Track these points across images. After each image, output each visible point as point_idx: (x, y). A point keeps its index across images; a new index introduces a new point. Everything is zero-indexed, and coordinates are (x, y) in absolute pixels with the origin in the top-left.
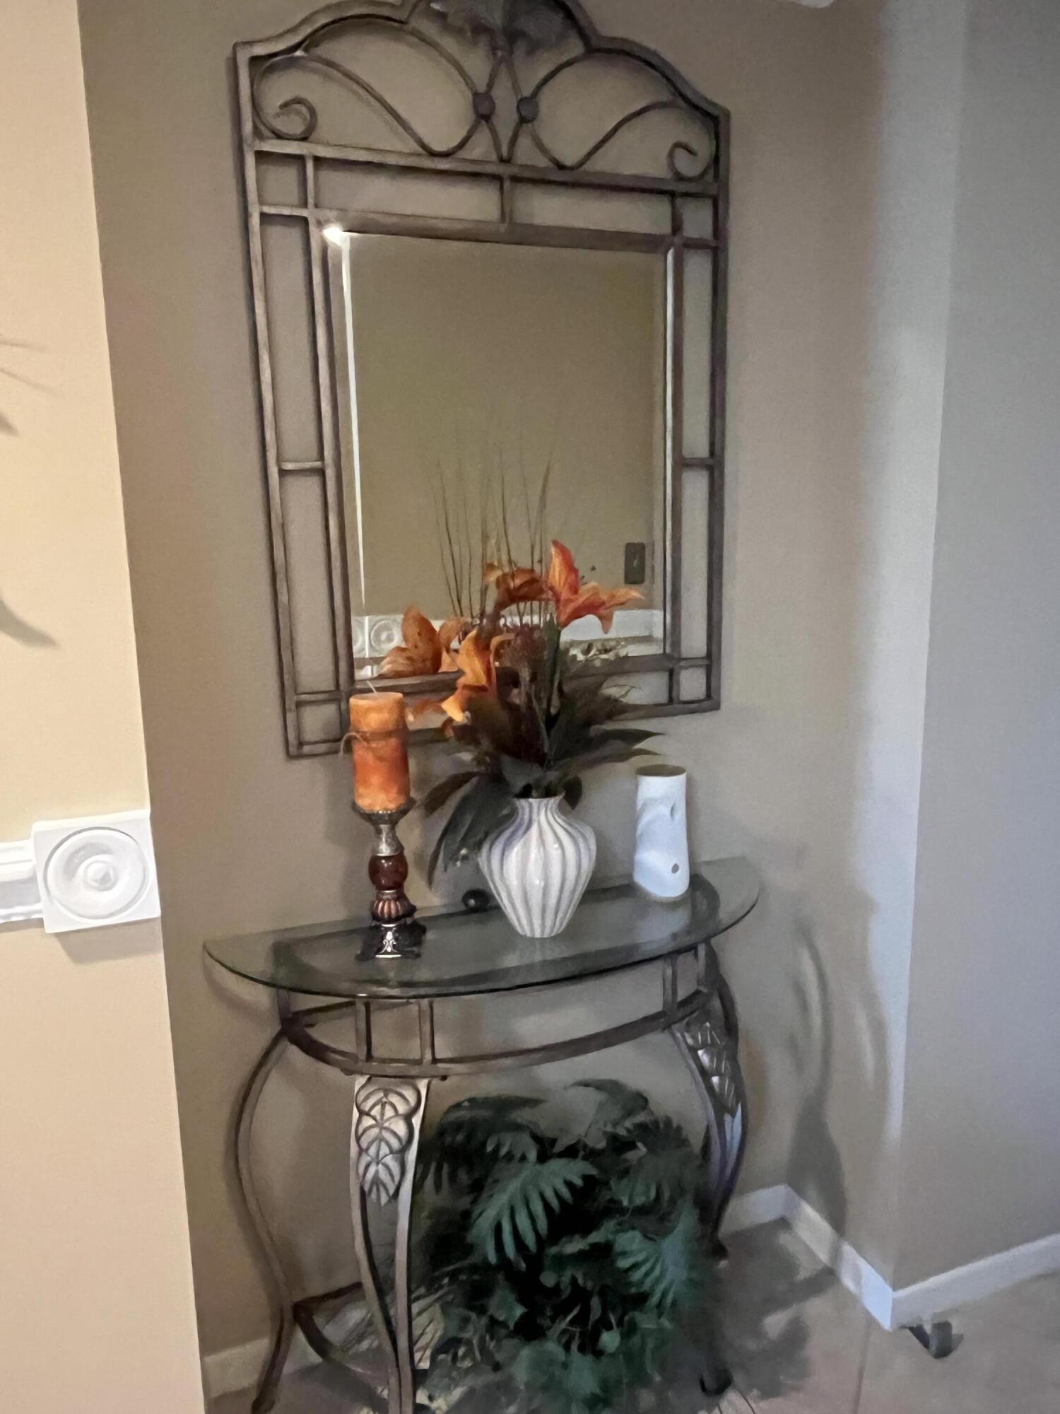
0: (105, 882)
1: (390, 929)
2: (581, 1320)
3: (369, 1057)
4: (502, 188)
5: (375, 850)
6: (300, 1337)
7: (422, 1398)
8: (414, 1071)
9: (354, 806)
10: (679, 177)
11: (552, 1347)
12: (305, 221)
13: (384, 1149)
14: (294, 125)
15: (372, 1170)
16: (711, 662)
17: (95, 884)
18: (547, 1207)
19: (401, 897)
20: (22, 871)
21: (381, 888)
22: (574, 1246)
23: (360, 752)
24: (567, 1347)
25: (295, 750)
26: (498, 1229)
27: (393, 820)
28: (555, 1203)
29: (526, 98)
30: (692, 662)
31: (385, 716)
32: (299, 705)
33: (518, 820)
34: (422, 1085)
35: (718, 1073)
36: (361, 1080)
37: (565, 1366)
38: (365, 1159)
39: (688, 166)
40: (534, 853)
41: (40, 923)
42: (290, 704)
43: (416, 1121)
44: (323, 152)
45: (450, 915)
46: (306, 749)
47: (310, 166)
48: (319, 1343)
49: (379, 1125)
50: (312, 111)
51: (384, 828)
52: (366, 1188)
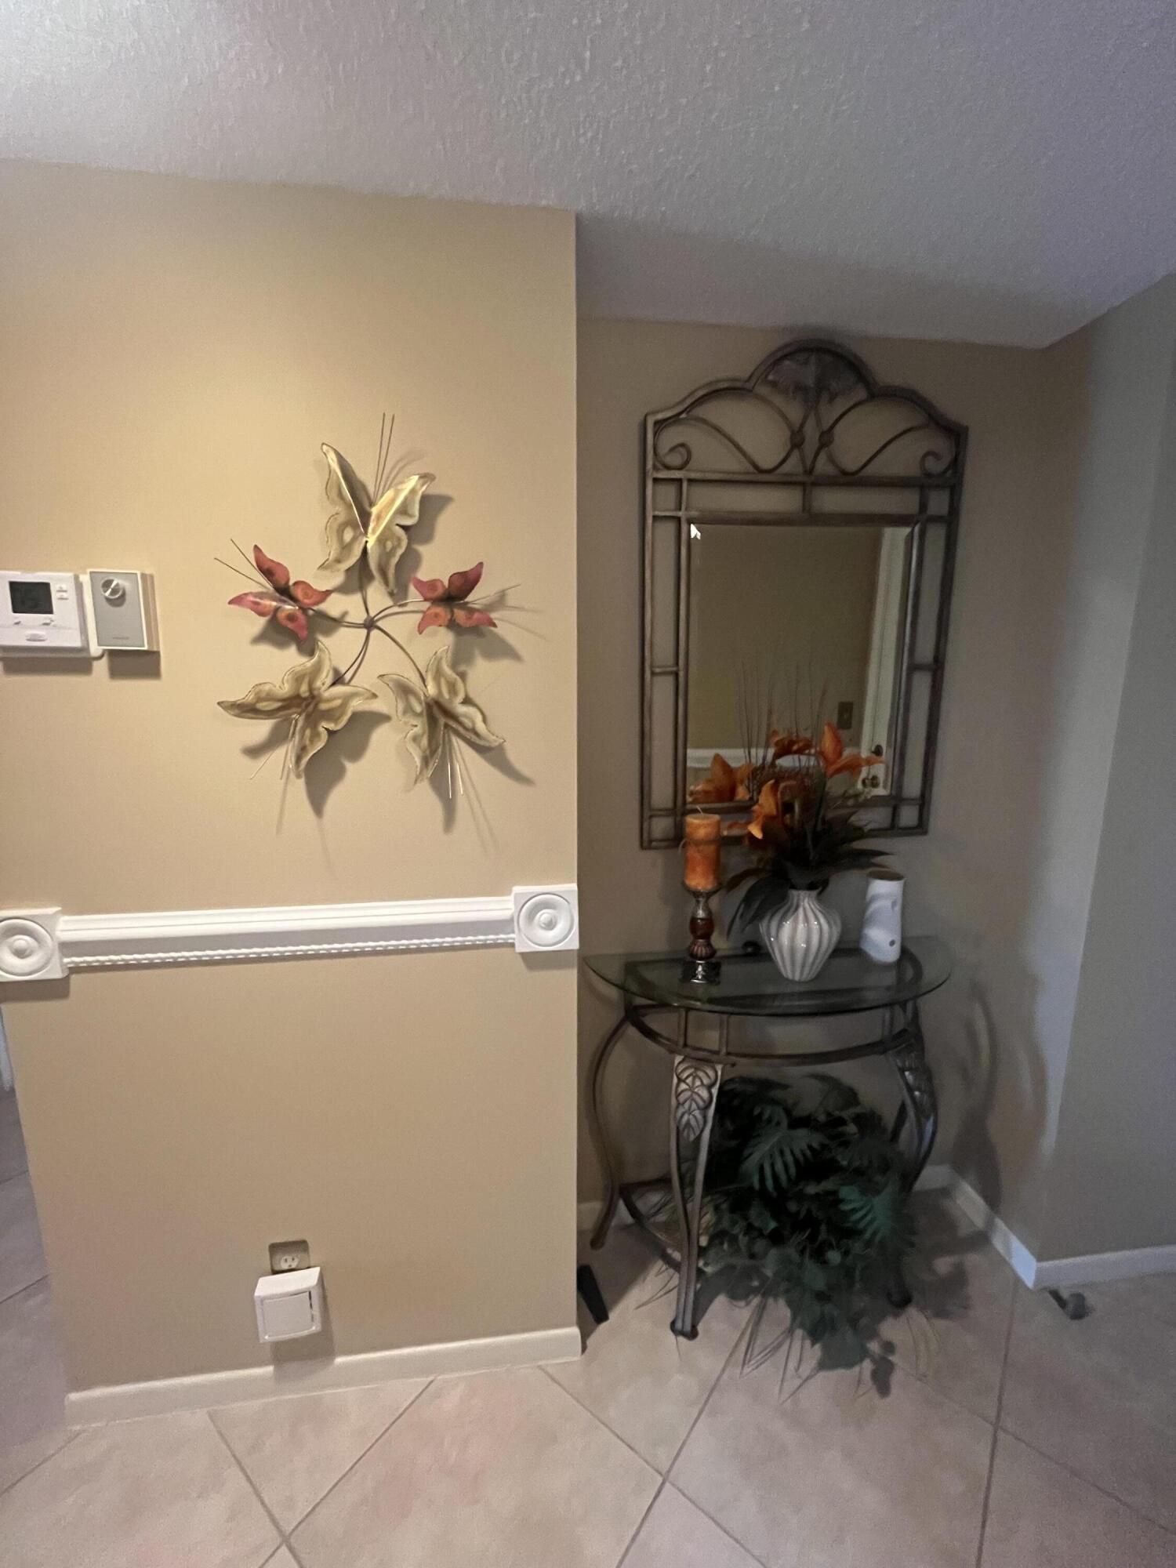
0: (550, 925)
1: (701, 964)
2: (812, 1238)
3: (685, 1045)
4: (804, 491)
5: (695, 912)
6: (621, 1205)
7: (701, 1264)
8: (714, 1058)
9: (683, 884)
10: (928, 475)
11: (791, 1251)
12: (678, 519)
13: (694, 1106)
14: (675, 459)
15: (686, 1118)
16: (923, 802)
17: (543, 926)
18: (796, 1161)
19: (709, 945)
20: (505, 914)
21: (697, 937)
22: (812, 1189)
23: (692, 852)
24: (802, 1252)
25: (646, 843)
26: (761, 1169)
27: (709, 895)
28: (801, 1159)
29: (825, 432)
30: (909, 801)
31: (709, 830)
32: (651, 817)
33: (789, 903)
34: (719, 1068)
35: (919, 1089)
36: (678, 1059)
37: (801, 1266)
38: (681, 1111)
39: (933, 466)
40: (801, 926)
41: (512, 945)
42: (646, 814)
43: (715, 1091)
44: (693, 475)
45: (735, 956)
46: (654, 844)
47: (685, 485)
48: (633, 1211)
49: (691, 1089)
50: (689, 453)
51: (701, 900)
52: (681, 1128)
